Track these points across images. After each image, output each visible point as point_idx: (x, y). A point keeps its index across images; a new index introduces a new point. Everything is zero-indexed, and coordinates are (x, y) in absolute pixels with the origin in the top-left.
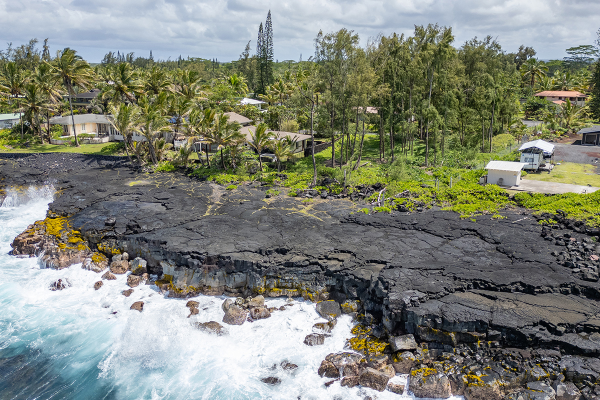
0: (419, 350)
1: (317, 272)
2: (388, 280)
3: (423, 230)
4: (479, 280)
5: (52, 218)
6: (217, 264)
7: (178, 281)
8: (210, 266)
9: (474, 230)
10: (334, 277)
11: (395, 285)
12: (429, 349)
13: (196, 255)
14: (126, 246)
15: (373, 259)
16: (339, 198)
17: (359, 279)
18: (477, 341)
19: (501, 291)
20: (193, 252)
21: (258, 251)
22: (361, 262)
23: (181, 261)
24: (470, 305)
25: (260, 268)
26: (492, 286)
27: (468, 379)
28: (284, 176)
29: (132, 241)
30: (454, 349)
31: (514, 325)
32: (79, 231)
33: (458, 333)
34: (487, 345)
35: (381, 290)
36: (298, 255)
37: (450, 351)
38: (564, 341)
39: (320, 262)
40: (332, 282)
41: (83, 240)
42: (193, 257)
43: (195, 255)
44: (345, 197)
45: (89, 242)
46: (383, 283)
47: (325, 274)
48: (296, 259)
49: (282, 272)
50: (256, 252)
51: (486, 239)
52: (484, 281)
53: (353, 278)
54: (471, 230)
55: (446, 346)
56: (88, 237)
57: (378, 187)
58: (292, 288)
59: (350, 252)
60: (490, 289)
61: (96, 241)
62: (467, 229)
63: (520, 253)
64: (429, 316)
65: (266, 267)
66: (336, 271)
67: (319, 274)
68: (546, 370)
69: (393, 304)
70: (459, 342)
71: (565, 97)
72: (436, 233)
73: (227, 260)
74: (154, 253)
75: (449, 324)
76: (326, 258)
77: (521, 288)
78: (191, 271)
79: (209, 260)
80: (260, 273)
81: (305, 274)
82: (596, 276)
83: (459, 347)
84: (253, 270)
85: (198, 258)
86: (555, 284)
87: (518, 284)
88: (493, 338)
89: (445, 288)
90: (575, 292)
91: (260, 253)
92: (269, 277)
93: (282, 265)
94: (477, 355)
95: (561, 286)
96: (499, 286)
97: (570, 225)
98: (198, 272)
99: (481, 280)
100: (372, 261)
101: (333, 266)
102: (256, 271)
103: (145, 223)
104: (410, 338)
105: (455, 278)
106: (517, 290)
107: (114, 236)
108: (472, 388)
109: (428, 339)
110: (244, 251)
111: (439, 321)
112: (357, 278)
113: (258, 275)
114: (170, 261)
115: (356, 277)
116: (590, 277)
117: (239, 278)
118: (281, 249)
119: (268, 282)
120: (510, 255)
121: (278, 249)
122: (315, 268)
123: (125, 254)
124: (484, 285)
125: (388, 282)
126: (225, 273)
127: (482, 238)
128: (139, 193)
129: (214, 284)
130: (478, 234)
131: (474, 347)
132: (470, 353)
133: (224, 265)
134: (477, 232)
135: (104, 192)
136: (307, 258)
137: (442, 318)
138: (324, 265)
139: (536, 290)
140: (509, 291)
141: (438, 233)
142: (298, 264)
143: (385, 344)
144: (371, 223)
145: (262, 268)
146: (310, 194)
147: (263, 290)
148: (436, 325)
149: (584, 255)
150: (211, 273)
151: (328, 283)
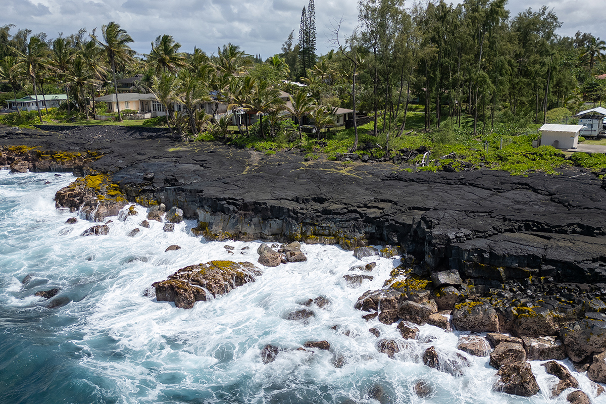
0: (464, 286)
1: (356, 219)
2: (431, 219)
3: (471, 184)
4: (531, 221)
5: (93, 175)
6: (252, 211)
7: (214, 226)
8: (246, 212)
9: (526, 184)
10: (373, 224)
11: (439, 224)
12: (475, 285)
13: (232, 201)
14: (163, 197)
15: (416, 206)
16: (380, 161)
17: (400, 224)
18: (528, 277)
19: (556, 232)
20: (229, 199)
21: (295, 199)
22: (403, 209)
23: (217, 207)
24: (521, 242)
25: (297, 215)
26: (546, 227)
27: (518, 311)
28: (324, 143)
29: (169, 192)
30: (503, 285)
31: (571, 259)
32: (118, 184)
33: (507, 269)
34: (540, 281)
35: (423, 230)
36: (336, 204)
37: (498, 287)
39: (359, 210)
40: (371, 229)
41: (122, 193)
42: (229, 203)
43: (231, 201)
44: (387, 160)
45: (127, 195)
46: (426, 222)
47: (364, 221)
48: (334, 207)
49: (319, 219)
50: (293, 200)
51: (540, 191)
52: (537, 222)
53: (394, 223)
54: (522, 185)
55: (493, 282)
56: (126, 191)
57: (422, 151)
58: (329, 235)
59: (390, 201)
60: (544, 230)
61: (134, 194)
62: (519, 184)
63: (577, 201)
64: (475, 250)
65: (303, 214)
66: (375, 218)
67: (358, 221)
69: (436, 239)
70: (509, 278)
73: (263, 206)
74: (190, 203)
75: (498, 258)
76: (366, 206)
77: (579, 230)
78: (227, 217)
79: (245, 207)
80: (297, 219)
81: (343, 221)
83: (508, 283)
84: (290, 216)
85: (234, 204)
87: (576, 225)
88: (547, 273)
89: (493, 227)
91: (297, 200)
92: (305, 224)
93: (319, 212)
94: (529, 291)
96: (554, 227)
98: (234, 218)
99: (533, 221)
100: (414, 208)
101: (372, 213)
102: (292, 218)
103: (183, 177)
104: (454, 273)
105: (505, 220)
106: (574, 232)
107: (152, 190)
108: (522, 320)
109: (474, 275)
110: (281, 199)
111: (486, 256)
112: (398, 223)
113: (294, 221)
114: (206, 207)
115: (396, 222)
117: (275, 224)
118: (318, 198)
119: (304, 229)
120: (567, 204)
121: (315, 198)
122: (353, 215)
123: (163, 205)
124: (536, 227)
125: (431, 221)
126: (261, 219)
127: (535, 191)
128: (178, 156)
129: (250, 230)
130: (531, 187)
131: (525, 283)
132: (520, 289)
133: (260, 212)
134: (529, 186)
135: (144, 155)
136: (345, 206)
137: (491, 253)
138: (363, 212)
139: (596, 231)
140: (565, 232)
141: (486, 186)
142: (336, 211)
143: (426, 281)
144: (414, 179)
145: (299, 214)
146: (350, 157)
147: (299, 236)
148: (483, 259)
150: (247, 219)
151: (367, 230)
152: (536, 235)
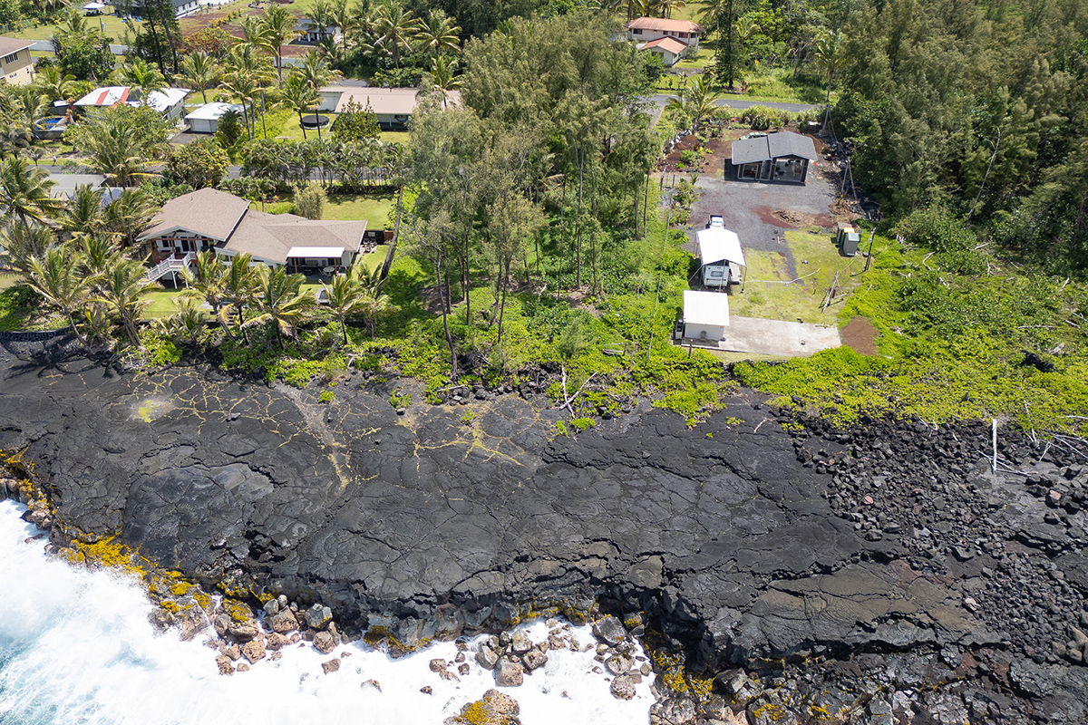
0: (751, 683)
1: (579, 581)
2: (695, 601)
3: (662, 467)
4: (777, 570)
5: (89, 543)
6: (450, 602)
7: (408, 637)
8: (442, 607)
9: (720, 458)
10: (603, 584)
11: (703, 607)
12: (760, 677)
13: (422, 599)
14: (280, 586)
15: (644, 552)
16: (501, 393)
17: (641, 588)
18: (804, 660)
19: (801, 578)
20: (416, 595)
21: (496, 568)
22: (630, 557)
23: (404, 613)
24: (785, 615)
25: (511, 595)
26: (792, 574)
27: (813, 711)
29: (289, 578)
30: (784, 673)
31: (837, 636)
32: (179, 570)
33: (787, 658)
34: (815, 662)
35: (687, 614)
36: (544, 559)
37: (780, 676)
38: (879, 638)
39: (577, 564)
40: (601, 590)
42: (419, 602)
43: (420, 598)
44: (510, 391)
46: (689, 606)
47: (591, 582)
48: (547, 567)
49: (537, 591)
50: (493, 570)
51: (740, 473)
52: (783, 570)
53: (632, 587)
54: (716, 458)
55: (774, 672)
56: (198, 579)
57: (552, 368)
58: (551, 606)
59: (605, 540)
60: (789, 578)
62: (711, 457)
63: (790, 498)
64: (757, 646)
65: (517, 592)
66: (605, 578)
67: (583, 583)
68: (878, 684)
70: (787, 663)
71: (673, 32)
72: (682, 474)
73: (466, 596)
74: (337, 593)
75: (781, 652)
76: (583, 557)
77: (819, 570)
78: (421, 621)
79: (440, 600)
80: (513, 602)
81: (565, 586)
82: (880, 535)
83: (788, 669)
84: (502, 600)
85: (426, 602)
86: (846, 555)
87: (815, 565)
88: (820, 654)
89: (751, 594)
90: (864, 558)
91: (499, 569)
92: (522, 603)
93: (533, 581)
94: (808, 675)
95: (852, 556)
97: (818, 431)
98: (431, 621)
99: (779, 570)
100: (642, 554)
101: (598, 568)
102: (507, 601)
103: (281, 534)
104: (741, 673)
105: (754, 574)
106: (815, 572)
107: (237, 565)
108: (820, 722)
109: (757, 669)
110: (478, 573)
111: (767, 649)
112: (638, 586)
113: (510, 605)
114: (385, 612)
115: (636, 586)
116: (875, 537)
117: (485, 612)
118: (522, 557)
119: (522, 610)
120: (780, 505)
121: (517, 557)
122: (576, 576)
123: (283, 598)
124: (782, 574)
125: (695, 605)
126: (465, 611)
127: (734, 471)
128: (186, 442)
129: (453, 626)
130: (727, 464)
131: (802, 667)
132: (799, 673)
133: (463, 603)
134: (724, 461)
135: (121, 452)
136: (559, 563)
137: (770, 646)
138: (585, 569)
139: (833, 569)
140: (808, 576)
141: (682, 471)
142: (553, 575)
143: (710, 681)
144: (589, 461)
145: (515, 595)
146: (459, 395)
147: (518, 619)
148: (765, 654)
149: (855, 494)
150: (447, 616)
151: (597, 593)
152: (788, 592)
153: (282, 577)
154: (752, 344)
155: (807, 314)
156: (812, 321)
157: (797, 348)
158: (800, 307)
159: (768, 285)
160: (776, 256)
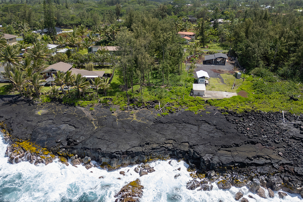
0: (217, 175)
1: (164, 150)
2: (198, 152)
3: (188, 123)
4: (223, 145)
5: (20, 142)
6: (126, 154)
7: (113, 165)
8: (124, 156)
9: (204, 121)
10: (171, 151)
11: (201, 153)
12: (219, 173)
13: (118, 153)
16: (142, 108)
18: (232, 168)
19: (230, 147)
20: (116, 152)
21: (140, 146)
22: (179, 143)
23: (112, 156)
24: (225, 156)
25: (144, 153)
26: (227, 146)
27: (236, 181)
29: (78, 149)
30: (226, 172)
31: (241, 161)
32: (46, 148)
33: (227, 167)
34: (235, 168)
35: (196, 156)
36: (154, 144)
37: (225, 173)
38: (254, 162)
39: (164, 145)
40: (171, 153)
41: (50, 152)
42: (117, 154)
43: (117, 153)
44: (144, 108)
45: (52, 152)
46: (197, 153)
47: (168, 150)
48: (155, 146)
49: (152, 152)
50: (139, 146)
51: (211, 124)
52: (224, 145)
53: (180, 151)
54: (203, 121)
55: (223, 171)
56: (52, 150)
58: (156, 157)
59: (172, 139)
60: (226, 147)
61: (56, 151)
62: (202, 120)
63: (225, 129)
64: (218, 163)
65: (146, 152)
66: (172, 149)
67: (165, 150)
68: (255, 174)
69: (206, 161)
70: (227, 169)
71: (188, 35)
72: (194, 124)
73: (131, 152)
74: (92, 153)
75: (225, 165)
76: (165, 143)
77: (235, 145)
78: (117, 159)
79: (123, 154)
80: (145, 155)
81: (160, 151)
82: (252, 137)
83: (227, 171)
84: (142, 154)
85: (119, 154)
86: (243, 142)
87: (234, 144)
88: (237, 166)
89: (215, 151)
90: (248, 143)
91: (141, 146)
92: (147, 156)
93: (151, 149)
94: (234, 172)
95: (245, 142)
97: (232, 114)
98: (120, 159)
100: (183, 142)
101: (170, 146)
103: (77, 139)
104: (213, 171)
105: (216, 146)
106: (234, 146)
107: (63, 147)
108: (238, 184)
109: (218, 170)
110: (134, 147)
111: (221, 164)
112: (182, 150)
113: (144, 156)
114: (107, 157)
115: (181, 150)
116: (251, 137)
117: (136, 158)
118: (147, 143)
119: (148, 158)
120: (223, 131)
122: (163, 148)
123: (76, 155)
124: (224, 146)
125: (199, 153)
126: (130, 157)
127: (209, 124)
128: (51, 119)
129: (127, 162)
130: (207, 122)
131: (232, 170)
132: (231, 172)
133: (130, 154)
134: (206, 121)
135: (32, 121)
136: (158, 145)
138: (166, 147)
139: (239, 145)
140: (232, 147)
142: (157, 148)
143: (204, 174)
144: (167, 122)
145: (145, 153)
146: (130, 108)
147: (146, 161)
148: (220, 166)
149: (244, 128)
150: (125, 159)
151: (170, 153)
152: (226, 151)
153: (76, 149)
154: (212, 96)
155: (227, 90)
156: (229, 91)
157: (225, 97)
158: (225, 89)
159: (216, 84)
160: (218, 79)
